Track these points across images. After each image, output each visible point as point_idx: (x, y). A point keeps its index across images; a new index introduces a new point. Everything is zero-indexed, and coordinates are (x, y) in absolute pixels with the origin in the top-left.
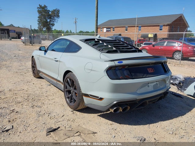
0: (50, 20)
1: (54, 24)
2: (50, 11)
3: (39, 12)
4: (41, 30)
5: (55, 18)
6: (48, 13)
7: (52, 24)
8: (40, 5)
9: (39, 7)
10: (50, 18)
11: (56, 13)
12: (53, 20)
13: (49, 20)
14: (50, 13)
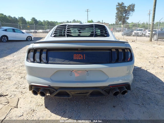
0: (126, 15)
1: (129, 18)
2: (126, 7)
3: (118, 9)
4: (117, 24)
5: (131, 12)
6: (125, 8)
7: (126, 18)
8: (118, 3)
9: (118, 4)
10: (126, 13)
11: (132, 8)
12: (128, 15)
13: (124, 15)
14: (126, 8)
